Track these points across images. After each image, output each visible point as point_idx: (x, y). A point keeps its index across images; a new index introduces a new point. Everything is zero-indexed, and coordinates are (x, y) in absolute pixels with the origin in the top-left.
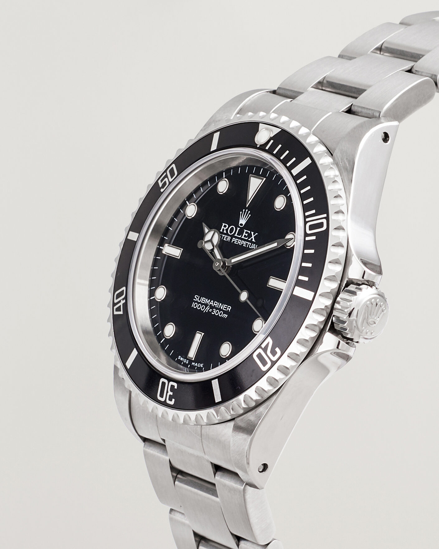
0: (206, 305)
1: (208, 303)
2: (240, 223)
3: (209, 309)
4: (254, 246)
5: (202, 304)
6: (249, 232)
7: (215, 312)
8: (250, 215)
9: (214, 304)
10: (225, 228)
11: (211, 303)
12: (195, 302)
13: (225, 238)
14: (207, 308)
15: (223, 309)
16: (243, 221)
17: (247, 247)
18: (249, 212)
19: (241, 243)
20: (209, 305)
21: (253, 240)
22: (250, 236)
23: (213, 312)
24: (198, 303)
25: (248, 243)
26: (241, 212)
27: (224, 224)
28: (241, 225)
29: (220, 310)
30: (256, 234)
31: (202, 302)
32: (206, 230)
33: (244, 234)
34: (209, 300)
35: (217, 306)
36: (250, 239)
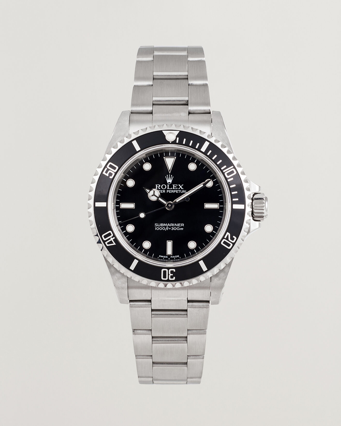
0: (166, 227)
1: (166, 225)
2: (168, 182)
3: (168, 228)
4: (184, 191)
5: (162, 227)
6: (177, 185)
7: (173, 229)
8: (173, 177)
9: (171, 225)
10: (159, 187)
11: (168, 225)
12: (156, 227)
13: (161, 191)
14: (167, 228)
15: (178, 226)
16: (169, 181)
17: (179, 192)
18: (172, 175)
19: (174, 192)
20: (167, 226)
21: (182, 188)
22: (178, 187)
23: (172, 229)
24: (159, 227)
25: (179, 191)
26: (166, 177)
27: (156, 185)
28: (169, 183)
29: (176, 227)
30: (182, 185)
31: (161, 226)
32: (148, 191)
33: (174, 187)
34: (166, 224)
35: (173, 225)
36: (179, 189)
